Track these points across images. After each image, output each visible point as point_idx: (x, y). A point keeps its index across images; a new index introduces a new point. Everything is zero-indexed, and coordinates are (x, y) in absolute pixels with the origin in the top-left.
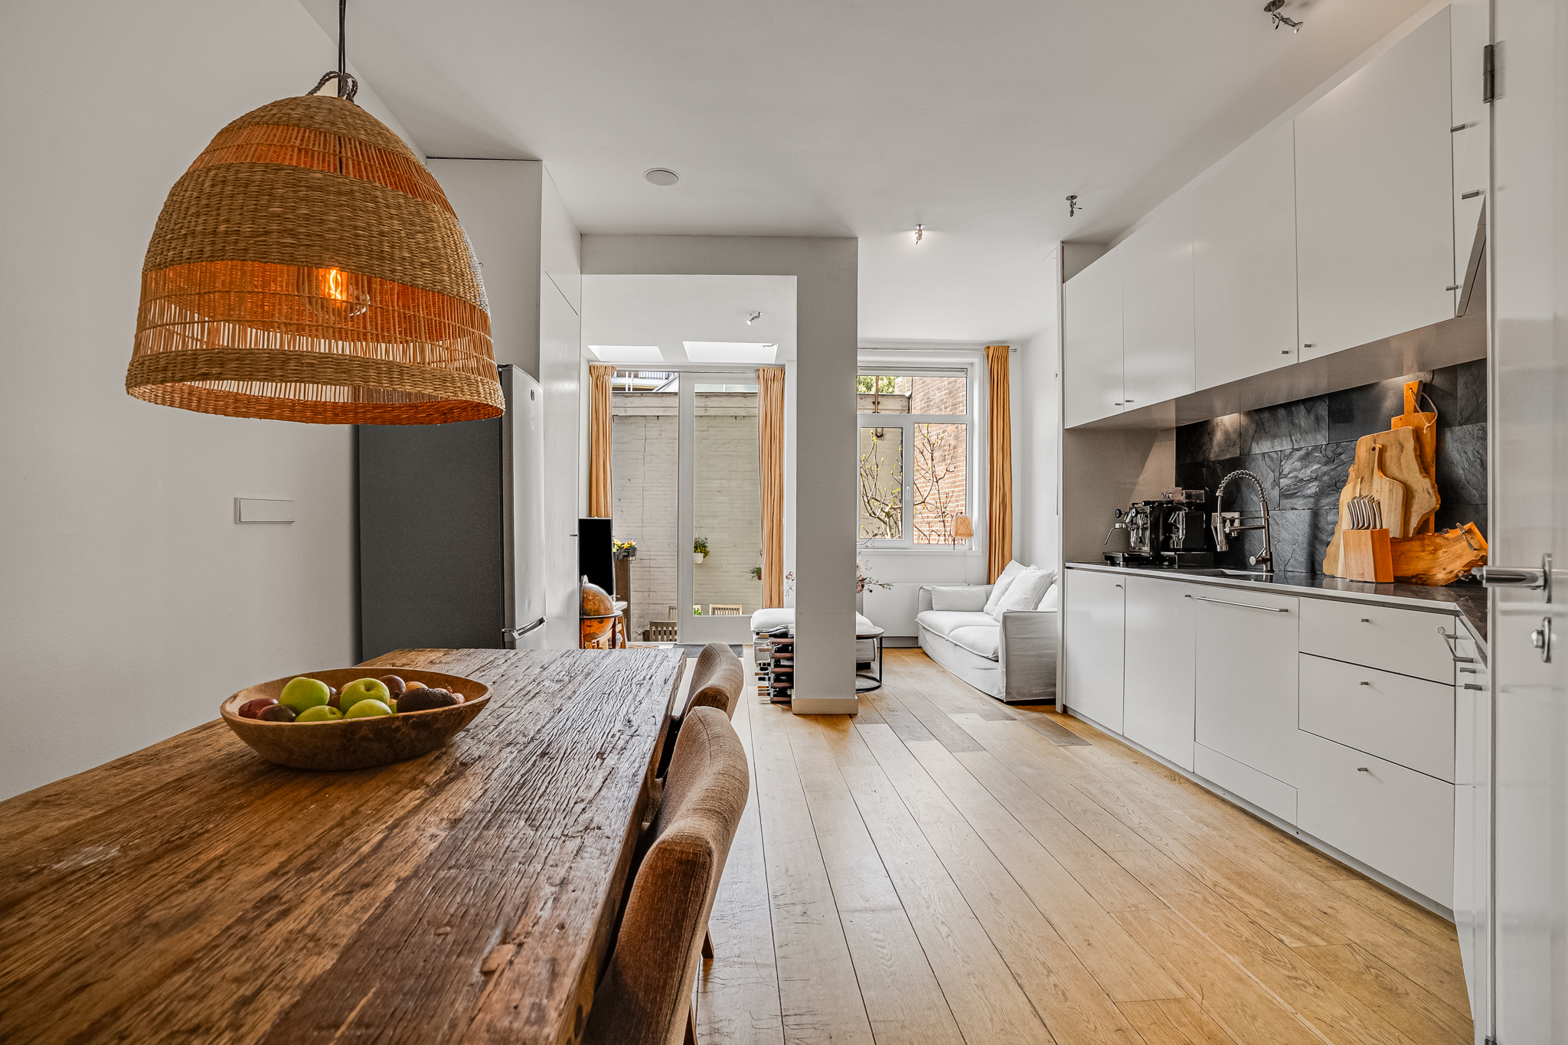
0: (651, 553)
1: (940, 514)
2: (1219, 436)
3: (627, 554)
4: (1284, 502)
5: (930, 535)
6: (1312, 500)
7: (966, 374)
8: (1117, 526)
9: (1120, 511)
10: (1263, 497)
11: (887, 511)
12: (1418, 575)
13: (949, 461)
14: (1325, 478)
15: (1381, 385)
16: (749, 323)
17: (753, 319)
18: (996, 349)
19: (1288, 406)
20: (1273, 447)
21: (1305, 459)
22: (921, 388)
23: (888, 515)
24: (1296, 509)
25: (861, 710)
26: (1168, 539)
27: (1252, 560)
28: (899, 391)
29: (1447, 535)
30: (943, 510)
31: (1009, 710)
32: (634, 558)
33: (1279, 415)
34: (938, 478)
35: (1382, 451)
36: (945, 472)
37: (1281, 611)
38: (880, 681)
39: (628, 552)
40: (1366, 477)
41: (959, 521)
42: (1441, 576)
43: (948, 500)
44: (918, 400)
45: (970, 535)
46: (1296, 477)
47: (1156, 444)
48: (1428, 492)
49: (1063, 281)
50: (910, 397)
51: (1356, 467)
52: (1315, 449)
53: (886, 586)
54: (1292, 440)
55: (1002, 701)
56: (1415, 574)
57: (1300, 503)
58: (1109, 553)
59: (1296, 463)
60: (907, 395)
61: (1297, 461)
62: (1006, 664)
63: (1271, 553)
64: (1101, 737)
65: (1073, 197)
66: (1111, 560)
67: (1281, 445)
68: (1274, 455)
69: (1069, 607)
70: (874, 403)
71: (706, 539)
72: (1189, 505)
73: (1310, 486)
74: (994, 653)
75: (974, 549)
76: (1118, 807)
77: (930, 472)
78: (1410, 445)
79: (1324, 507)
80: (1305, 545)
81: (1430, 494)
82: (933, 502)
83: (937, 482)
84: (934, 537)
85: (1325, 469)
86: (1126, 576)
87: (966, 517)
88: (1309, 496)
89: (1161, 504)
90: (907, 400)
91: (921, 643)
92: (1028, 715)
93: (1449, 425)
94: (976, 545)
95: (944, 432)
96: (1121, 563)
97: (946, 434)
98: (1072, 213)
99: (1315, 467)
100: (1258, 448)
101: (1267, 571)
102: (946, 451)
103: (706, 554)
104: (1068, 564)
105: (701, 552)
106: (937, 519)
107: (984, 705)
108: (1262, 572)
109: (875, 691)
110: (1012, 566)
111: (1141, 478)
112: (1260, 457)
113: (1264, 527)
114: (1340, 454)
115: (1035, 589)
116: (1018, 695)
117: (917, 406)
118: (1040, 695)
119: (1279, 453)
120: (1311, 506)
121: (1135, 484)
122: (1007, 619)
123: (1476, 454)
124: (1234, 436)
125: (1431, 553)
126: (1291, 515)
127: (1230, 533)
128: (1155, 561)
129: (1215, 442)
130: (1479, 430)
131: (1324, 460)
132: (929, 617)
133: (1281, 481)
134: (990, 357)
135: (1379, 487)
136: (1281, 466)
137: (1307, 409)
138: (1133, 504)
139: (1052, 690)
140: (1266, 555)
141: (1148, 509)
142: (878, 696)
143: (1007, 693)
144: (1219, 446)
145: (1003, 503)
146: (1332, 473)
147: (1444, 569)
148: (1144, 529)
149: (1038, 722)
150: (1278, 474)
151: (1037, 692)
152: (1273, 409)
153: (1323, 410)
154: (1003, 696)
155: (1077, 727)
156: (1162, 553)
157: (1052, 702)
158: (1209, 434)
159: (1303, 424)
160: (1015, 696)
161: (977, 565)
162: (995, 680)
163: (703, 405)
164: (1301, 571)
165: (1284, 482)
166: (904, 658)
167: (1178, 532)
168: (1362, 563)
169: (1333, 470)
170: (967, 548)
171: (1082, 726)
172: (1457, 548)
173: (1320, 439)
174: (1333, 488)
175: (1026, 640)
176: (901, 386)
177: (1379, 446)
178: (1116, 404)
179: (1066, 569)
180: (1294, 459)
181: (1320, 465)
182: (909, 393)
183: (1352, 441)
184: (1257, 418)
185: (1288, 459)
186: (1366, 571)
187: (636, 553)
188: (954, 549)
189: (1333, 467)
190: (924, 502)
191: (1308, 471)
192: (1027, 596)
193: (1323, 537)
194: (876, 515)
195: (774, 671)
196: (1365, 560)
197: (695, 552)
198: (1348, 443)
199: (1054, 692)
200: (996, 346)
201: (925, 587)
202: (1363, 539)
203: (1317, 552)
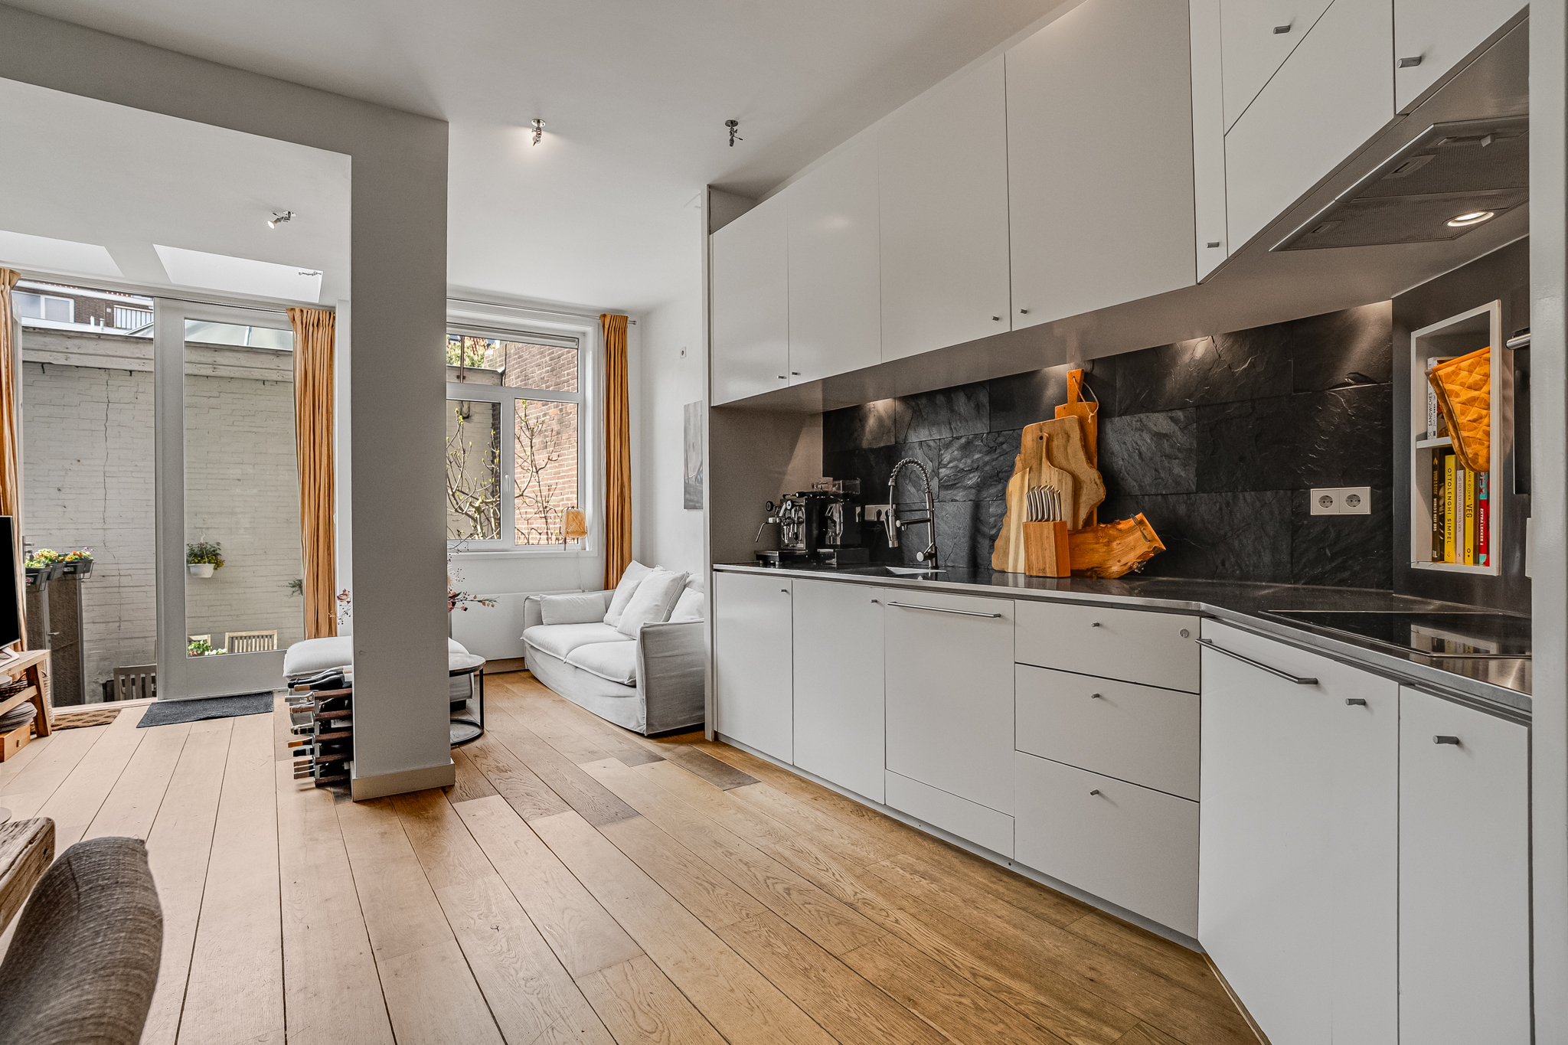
0: (121, 567)
1: (541, 509)
2: (871, 422)
3: (72, 569)
4: (943, 493)
5: (529, 534)
6: (973, 491)
7: (578, 344)
8: (771, 520)
9: (771, 503)
10: (929, 488)
11: (477, 505)
12: (1093, 568)
13: (551, 449)
14: (987, 468)
15: (1042, 372)
16: (271, 225)
17: (278, 220)
18: (614, 318)
19: (949, 393)
20: (931, 435)
21: (966, 449)
22: (516, 364)
23: (478, 510)
24: (956, 501)
25: (460, 778)
26: (822, 535)
27: (920, 556)
28: (489, 366)
29: (1120, 527)
30: (545, 504)
31: (652, 746)
32: (87, 575)
33: (938, 402)
34: (538, 467)
35: (1050, 440)
36: (546, 460)
37: (996, 616)
38: (482, 727)
39: (75, 567)
40: (1034, 467)
41: (570, 517)
42: (1116, 568)
43: (551, 493)
44: (513, 377)
45: (584, 533)
46: (957, 467)
47: (804, 430)
48: (1096, 483)
49: (710, 232)
50: (503, 374)
51: (1022, 456)
52: (975, 438)
53: (487, 602)
54: (951, 428)
55: (642, 735)
56: (1090, 567)
57: (960, 494)
58: (758, 552)
59: (956, 453)
60: (500, 370)
61: (957, 450)
62: (646, 689)
63: (936, 548)
64: (768, 768)
65: (733, 123)
66: (766, 562)
67: (940, 433)
68: (932, 444)
69: (721, 613)
70: (458, 377)
71: (218, 544)
72: (845, 496)
73: (971, 476)
74: (630, 678)
75: (587, 549)
76: (822, 873)
77: (529, 461)
78: (1076, 435)
79: (986, 498)
80: (967, 539)
81: (1097, 485)
82: (533, 495)
83: (537, 472)
84: (534, 536)
85: (987, 459)
86: (794, 579)
87: (578, 513)
88: (970, 487)
89: (815, 494)
90: (499, 377)
91: (528, 664)
92: (676, 750)
93: (1110, 416)
94: (591, 544)
95: (545, 415)
96: (777, 563)
97: (548, 417)
98: (732, 142)
99: (977, 456)
100: (914, 438)
101: (933, 568)
102: (548, 437)
103: (218, 564)
104: (716, 566)
105: (209, 562)
106: (537, 515)
107: (620, 743)
108: (928, 568)
109: (477, 743)
110: (634, 568)
111: (790, 467)
112: (917, 445)
113: (929, 520)
114: (1002, 443)
115: (666, 593)
116: (661, 726)
117: (511, 381)
118: (686, 721)
119: (938, 441)
120: (972, 497)
121: (784, 473)
122: (647, 637)
123: (1135, 445)
124: (888, 423)
125: (1105, 545)
126: (951, 508)
127: (900, 527)
128: (812, 560)
129: (868, 429)
130: (1137, 421)
131: (985, 449)
132: (537, 634)
133: (941, 470)
134: (607, 327)
135: (1048, 476)
136: (940, 455)
137: (966, 395)
138: (784, 496)
139: (699, 713)
140: (932, 550)
141: (803, 502)
142: (481, 749)
143: (648, 725)
144: (871, 432)
145: (622, 495)
146: (994, 463)
147: (1119, 561)
148: (799, 523)
149: (691, 759)
150: (937, 464)
151: (681, 720)
152: (931, 395)
153: (984, 398)
154: (643, 729)
155: (735, 758)
156: (818, 550)
157: (701, 727)
158: (860, 420)
159: (962, 411)
160: (658, 727)
161: (593, 569)
162: (633, 710)
163: (210, 360)
164: (962, 564)
165: (943, 471)
167: (835, 526)
168: (1044, 557)
169: (996, 459)
170: (580, 548)
171: (740, 755)
172: (1131, 539)
173: (981, 427)
174: (995, 478)
175: (669, 659)
176: (491, 360)
177: (1045, 435)
178: (780, 377)
179: (714, 572)
180: (954, 448)
181: (981, 455)
182: (502, 369)
183: (1014, 430)
184: (914, 403)
185: (947, 448)
186: (1047, 566)
187: (94, 567)
188: (565, 550)
189: (996, 456)
190: (522, 495)
191: (969, 461)
192: (656, 605)
193: (986, 530)
194: (463, 511)
195: (320, 738)
196: (1047, 553)
197: (199, 562)
198: (1011, 432)
199: (703, 717)
200: (613, 314)
201: (532, 597)
202: (1045, 532)
203: (979, 546)
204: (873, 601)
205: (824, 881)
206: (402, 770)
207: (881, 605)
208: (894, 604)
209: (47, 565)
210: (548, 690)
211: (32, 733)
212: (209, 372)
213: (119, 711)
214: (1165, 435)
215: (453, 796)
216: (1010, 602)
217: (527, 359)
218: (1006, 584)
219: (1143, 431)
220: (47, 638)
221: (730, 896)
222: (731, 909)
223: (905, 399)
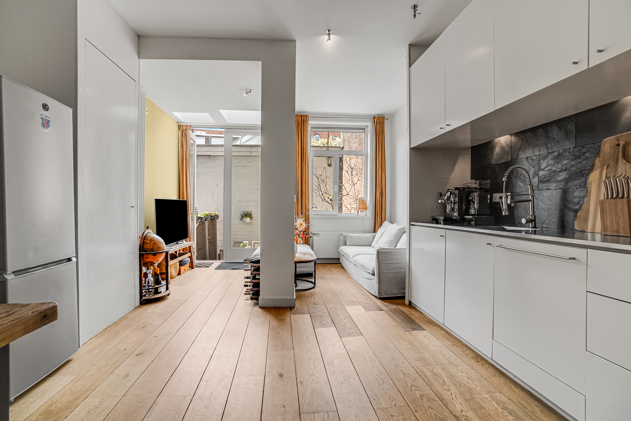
1: (355, 200)
2: (497, 150)
3: (213, 218)
4: (541, 185)
5: (351, 209)
6: (563, 183)
7: (365, 131)
8: (440, 201)
9: (441, 193)
10: (530, 182)
11: (330, 198)
13: (359, 176)
14: (573, 169)
15: (621, 101)
16: (244, 96)
17: (247, 93)
18: (379, 118)
19: (546, 127)
20: (533, 153)
21: (558, 158)
22: (347, 143)
23: (331, 200)
24: (550, 189)
25: (298, 304)
26: (468, 209)
27: (524, 221)
28: (339, 145)
30: (357, 198)
31: (379, 303)
32: (217, 220)
33: (538, 133)
34: (355, 183)
35: (626, 145)
36: (357, 180)
37: (571, 259)
38: (315, 284)
39: (214, 217)
40: (611, 165)
41: (360, 202)
43: (359, 193)
45: (366, 209)
46: (551, 170)
47: (460, 157)
49: (410, 64)
50: (343, 148)
51: (601, 158)
52: (565, 151)
53: (316, 235)
54: (547, 148)
55: (376, 297)
57: (553, 185)
58: (434, 217)
59: (550, 161)
60: (342, 146)
61: (551, 160)
62: (379, 277)
63: (535, 216)
64: (431, 322)
65: (415, 6)
66: (436, 221)
67: (540, 151)
68: (534, 158)
69: (413, 245)
71: (251, 211)
72: (481, 189)
73: (561, 174)
74: (372, 271)
75: (368, 216)
77: (351, 181)
79: (572, 187)
80: (557, 211)
82: (352, 194)
83: (354, 185)
84: (353, 211)
85: (573, 163)
86: (447, 230)
87: (364, 200)
88: (560, 181)
89: (464, 189)
90: (341, 149)
91: (341, 261)
92: (390, 307)
94: (369, 214)
95: (357, 162)
96: (442, 222)
97: (358, 163)
98: (415, 15)
99: (565, 162)
100: (522, 156)
101: (532, 227)
102: (358, 171)
103: (251, 218)
104: (412, 223)
105: (249, 217)
106: (354, 202)
107: (367, 299)
108: (529, 228)
109: (311, 291)
110: (386, 223)
111: (452, 175)
112: (524, 160)
113: (531, 201)
114: (585, 153)
115: (396, 235)
116: (385, 294)
117: (346, 149)
118: (397, 294)
119: (538, 156)
120: (561, 187)
121: (449, 179)
122: (380, 253)
124: (507, 149)
126: (546, 193)
127: (511, 204)
128: (461, 221)
129: (495, 154)
131: (572, 157)
132: (344, 249)
133: (540, 172)
134: (375, 122)
136: (539, 164)
137: (558, 127)
138: (448, 190)
139: (403, 291)
140: (532, 217)
141: (457, 192)
142: (311, 294)
143: (379, 293)
144: (497, 155)
145: (382, 193)
146: (579, 165)
148: (455, 203)
149: (395, 312)
150: (537, 169)
151: (395, 292)
152: (533, 130)
153: (571, 127)
154: (377, 294)
155: (416, 315)
156: (465, 217)
157: (403, 298)
158: (491, 149)
159: (555, 136)
160: (383, 294)
161: (369, 224)
162: (373, 286)
163: (249, 151)
164: (554, 227)
165: (541, 173)
166: (332, 269)
167: (474, 204)
168: (618, 223)
169: (580, 163)
170: (365, 215)
171: (420, 314)
173: (569, 145)
174: (579, 174)
175: (389, 265)
176: (339, 143)
177: (622, 143)
178: (440, 128)
179: (411, 226)
180: (549, 159)
181: (569, 161)
182: (343, 146)
183: (595, 143)
184: (523, 137)
185: (544, 159)
186: (621, 229)
187: (219, 218)
188: (358, 215)
189: (579, 161)
190: (348, 194)
191: (560, 166)
192: (391, 240)
193: (571, 206)
194: (325, 200)
195: (252, 281)
196: (621, 221)
197: (246, 217)
198: (592, 145)
199: (404, 293)
200: (378, 116)
201: (343, 234)
202: (620, 206)
203: (566, 216)
204: (488, 244)
205: (444, 397)
206: (276, 298)
207: (493, 246)
208: (500, 246)
209: (205, 216)
210: (346, 272)
211: (190, 267)
212: (249, 154)
213: (213, 263)
215: (292, 312)
216: (584, 251)
217: (351, 141)
218: (586, 239)
220: (207, 239)
221: (390, 390)
222: (388, 398)
223: (517, 134)
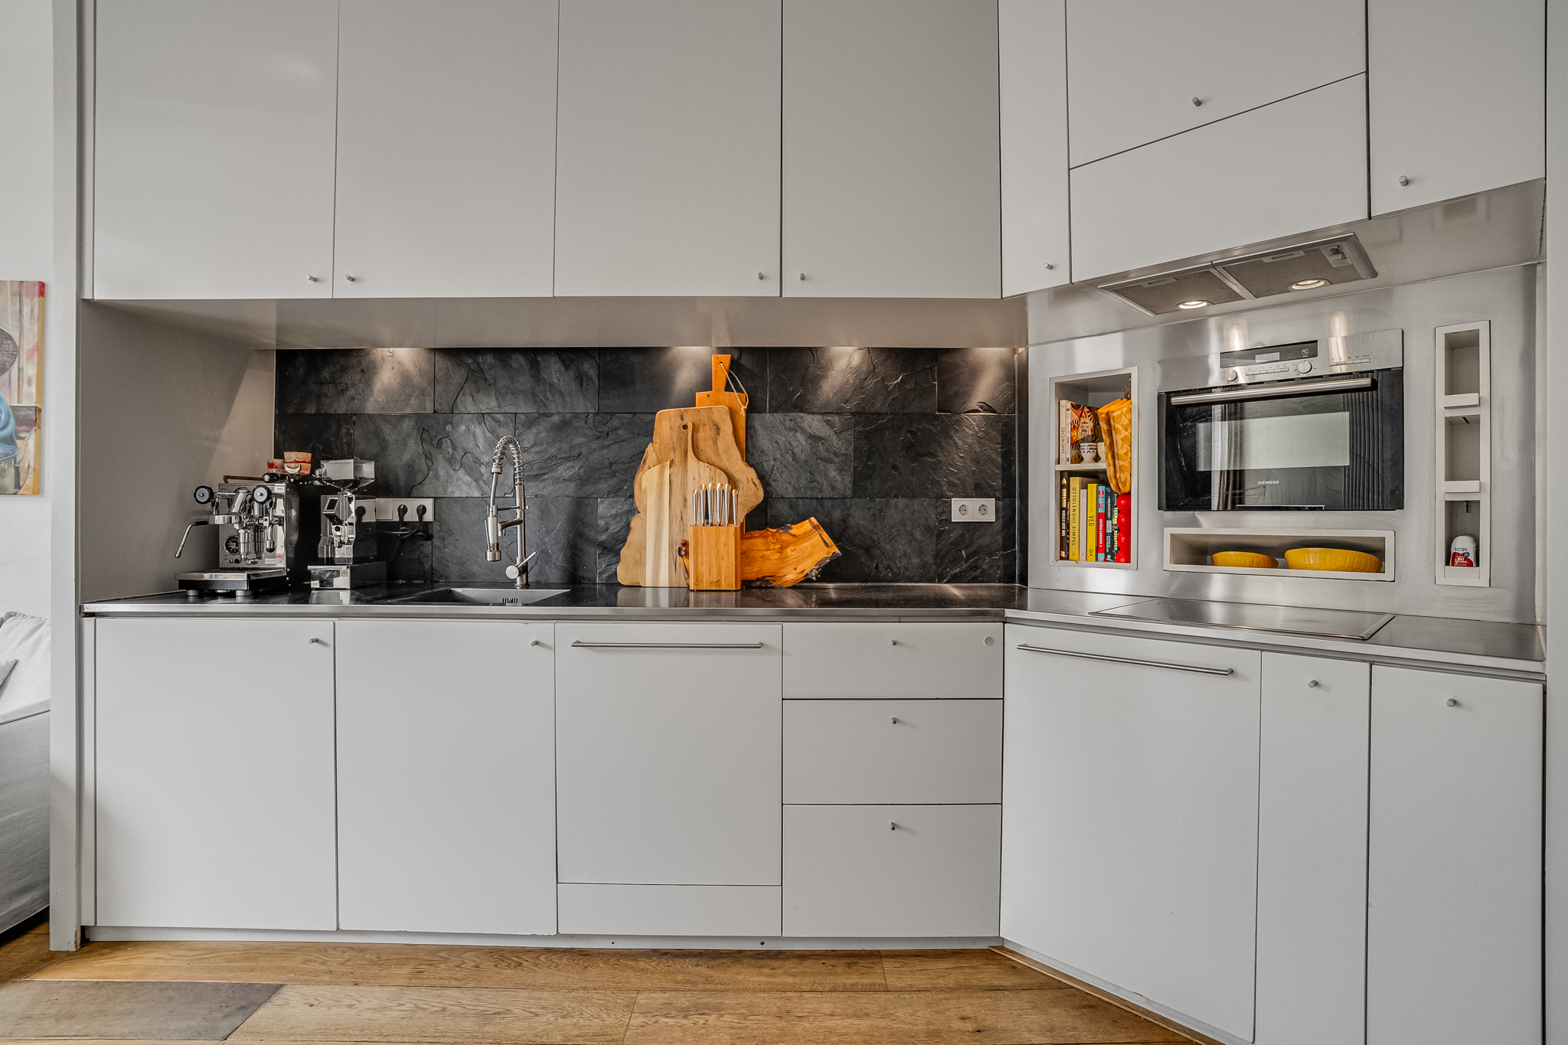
2: (385, 376)
6: (572, 485)
12: (764, 577)
14: (595, 457)
15: (669, 351)
20: (499, 406)
21: (560, 429)
24: (543, 496)
27: (512, 572)
29: (792, 532)
33: (514, 365)
35: (695, 429)
37: (756, 645)
40: (677, 461)
42: (791, 576)
46: (544, 452)
47: (249, 372)
48: (754, 483)
51: (657, 446)
52: (576, 417)
54: (535, 401)
56: (760, 576)
57: (551, 488)
59: (543, 435)
61: (546, 430)
67: (516, 405)
68: (502, 418)
73: (567, 465)
78: (727, 428)
79: (592, 494)
81: (755, 485)
85: (594, 445)
88: (567, 480)
93: (762, 411)
96: (240, 595)
99: (577, 441)
100: (469, 408)
104: (87, 608)
112: (474, 418)
113: (519, 523)
114: (616, 429)
119: (512, 416)
120: (570, 493)
123: (788, 445)
124: (421, 382)
125: (778, 552)
129: (377, 386)
130: (791, 420)
131: (591, 433)
135: (697, 472)
136: (516, 435)
137: (563, 362)
144: (385, 391)
146: (607, 451)
147: (795, 569)
153: (590, 369)
158: (363, 371)
159: (556, 381)
168: (719, 568)
169: (608, 446)
172: (806, 545)
173: (583, 404)
174: (607, 471)
177: (689, 425)
178: (311, 278)
179: (84, 620)
180: (542, 428)
181: (585, 440)
183: (635, 414)
184: (470, 361)
185: (530, 427)
186: (723, 578)
189: (607, 443)
191: (565, 446)
193: (592, 534)
196: (724, 564)
198: (629, 416)
202: (723, 538)
203: (581, 554)
204: (533, 644)
214: (820, 438)
219: (797, 431)
223: (454, 353)
